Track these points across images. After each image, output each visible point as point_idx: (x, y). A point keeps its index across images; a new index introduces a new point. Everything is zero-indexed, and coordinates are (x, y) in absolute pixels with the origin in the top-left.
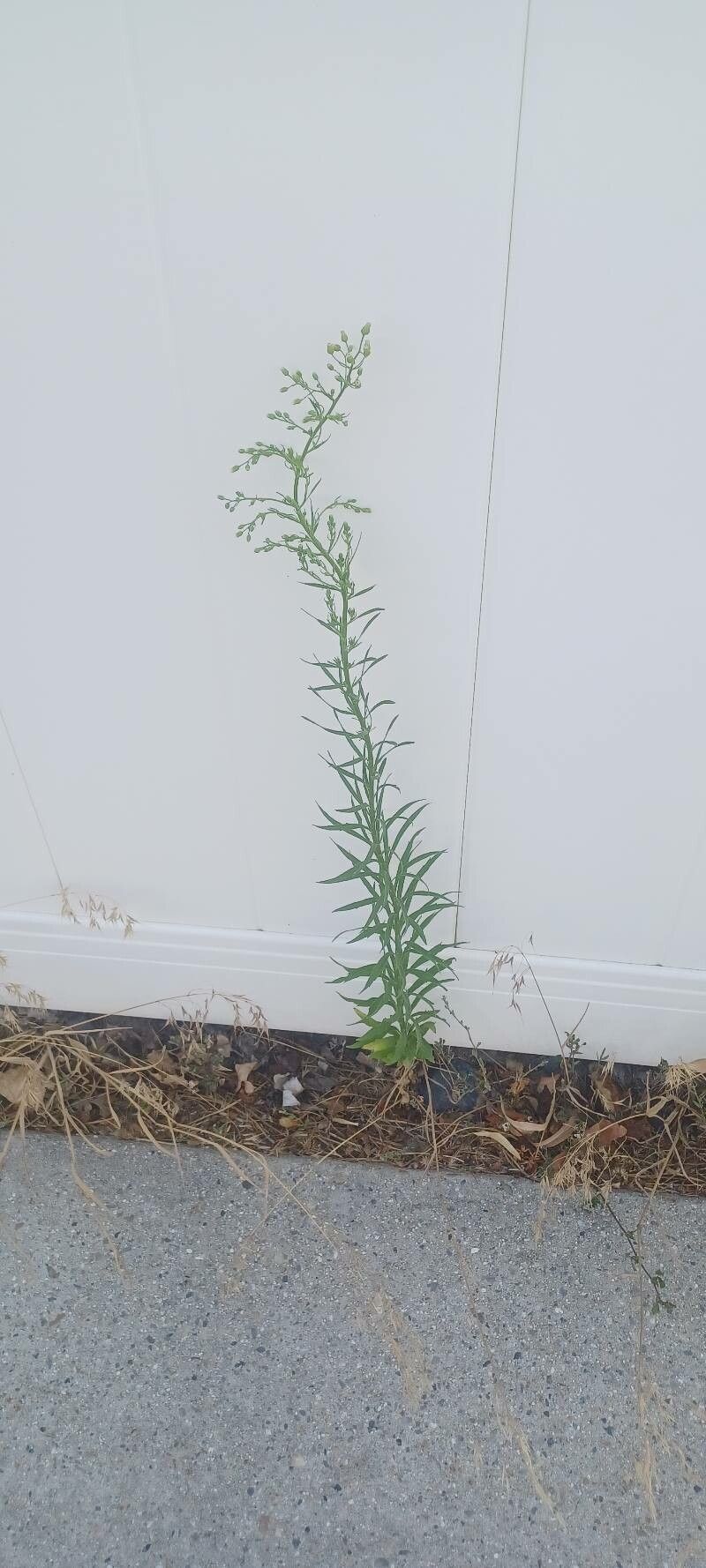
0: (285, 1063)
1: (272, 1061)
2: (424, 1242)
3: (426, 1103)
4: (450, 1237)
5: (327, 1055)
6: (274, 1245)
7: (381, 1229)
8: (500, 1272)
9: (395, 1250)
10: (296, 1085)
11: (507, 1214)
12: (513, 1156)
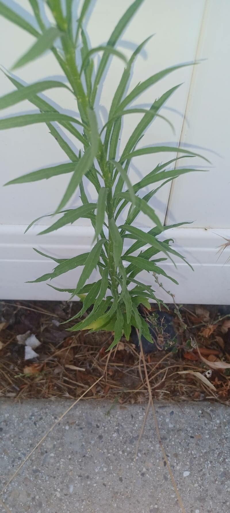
0: (27, 322)
1: (18, 323)
2: (144, 470)
3: (138, 349)
4: (165, 463)
5: (59, 313)
6: (19, 485)
7: (108, 461)
8: (209, 493)
9: (121, 480)
10: (33, 341)
11: (210, 438)
12: (208, 387)
